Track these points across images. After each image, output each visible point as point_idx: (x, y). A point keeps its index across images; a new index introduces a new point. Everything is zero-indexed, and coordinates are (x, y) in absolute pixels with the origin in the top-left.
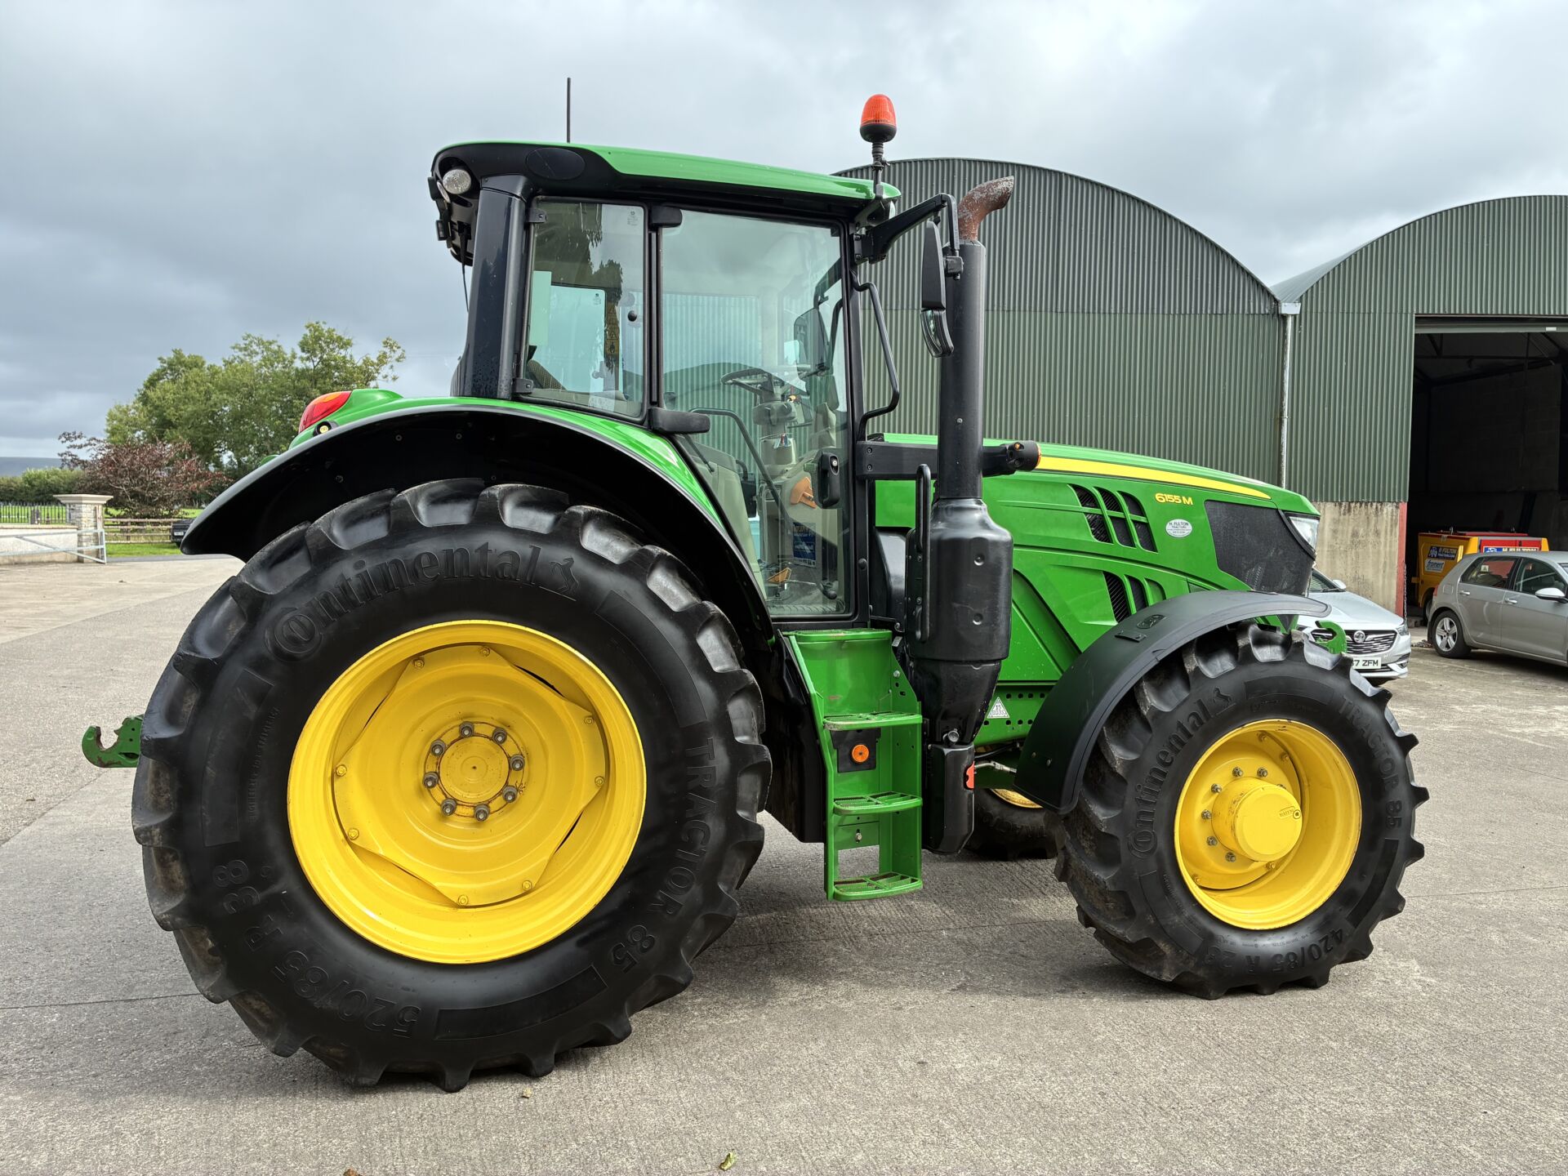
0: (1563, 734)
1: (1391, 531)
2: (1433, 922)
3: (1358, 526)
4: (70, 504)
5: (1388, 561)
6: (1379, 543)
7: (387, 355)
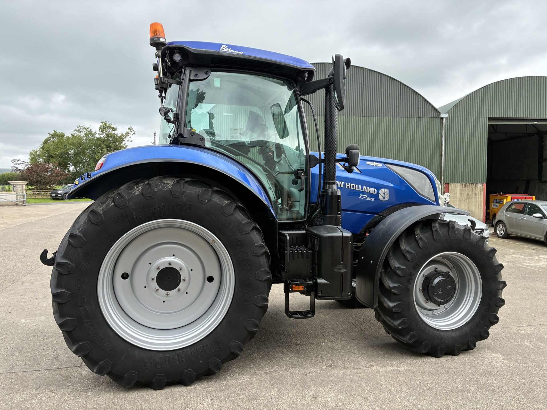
0: (544, 266)
1: (481, 193)
2: (505, 338)
3: (469, 192)
4: (14, 185)
5: (480, 204)
6: (476, 198)
7: (129, 133)
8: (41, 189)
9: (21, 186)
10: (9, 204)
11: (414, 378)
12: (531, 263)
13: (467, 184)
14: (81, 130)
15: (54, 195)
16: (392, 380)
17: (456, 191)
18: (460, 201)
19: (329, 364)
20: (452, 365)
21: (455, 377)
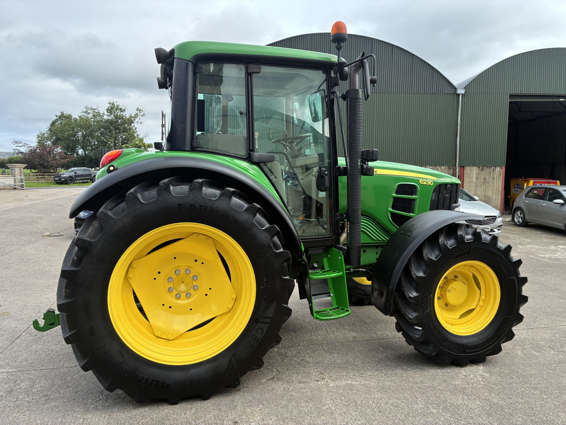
1: (499, 177)
3: (486, 176)
4: (11, 168)
5: (497, 189)
6: (494, 182)
7: (138, 114)
8: (45, 173)
9: (19, 170)
10: (7, 188)
11: (367, 395)
12: (546, 254)
13: (484, 167)
14: (89, 111)
15: (58, 179)
16: (340, 398)
17: (472, 175)
18: (476, 186)
19: (271, 377)
20: (420, 378)
21: (418, 395)
